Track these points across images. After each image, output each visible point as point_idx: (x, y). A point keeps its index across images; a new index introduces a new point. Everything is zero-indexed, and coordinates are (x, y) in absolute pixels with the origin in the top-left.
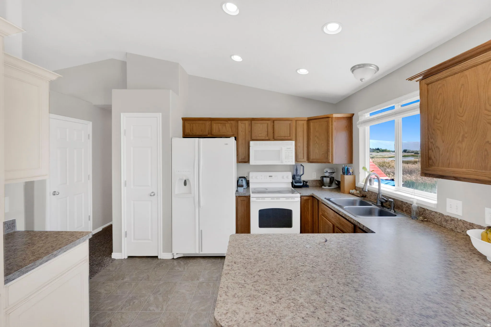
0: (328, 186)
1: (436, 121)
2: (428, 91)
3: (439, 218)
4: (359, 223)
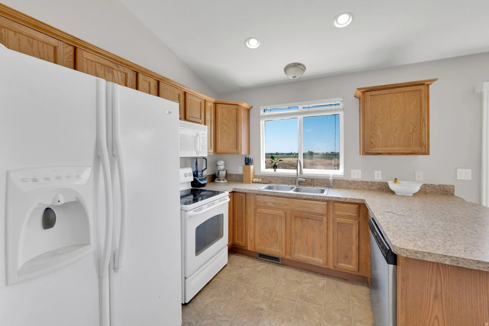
0: (223, 180)
1: (377, 119)
2: (371, 100)
3: (346, 183)
4: (338, 198)
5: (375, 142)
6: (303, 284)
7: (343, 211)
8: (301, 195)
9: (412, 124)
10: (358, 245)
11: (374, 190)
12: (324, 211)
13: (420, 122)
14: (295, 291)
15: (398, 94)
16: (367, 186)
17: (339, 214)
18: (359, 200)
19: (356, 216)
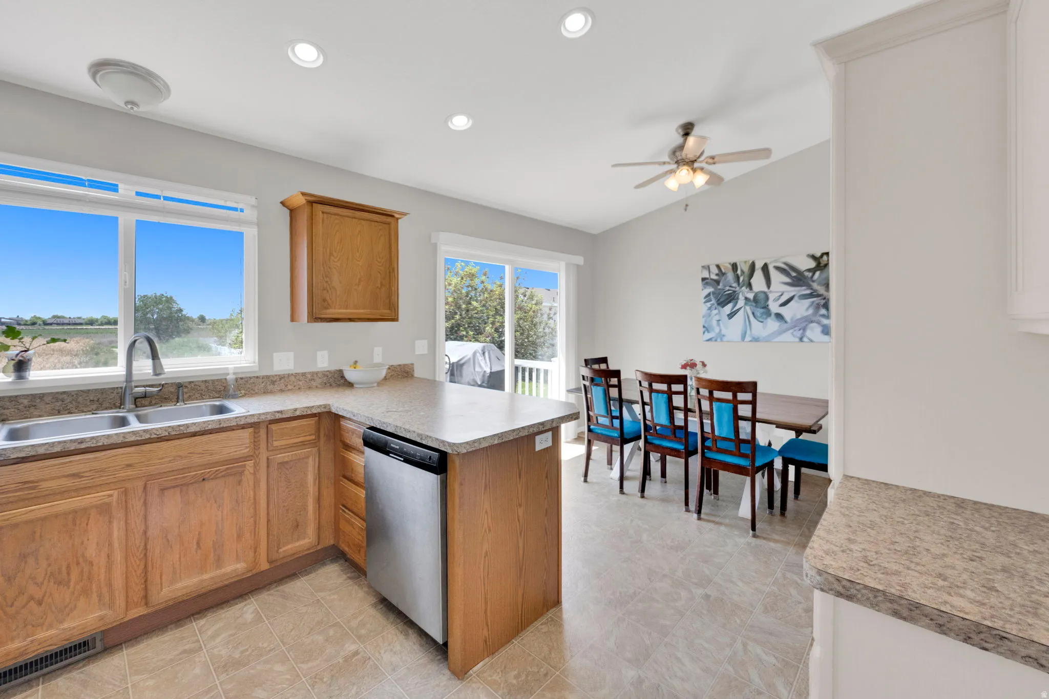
1: (332, 258)
2: (323, 221)
3: (263, 382)
4: (278, 412)
5: (331, 299)
6: (205, 645)
7: (290, 436)
8: (181, 428)
9: (380, 273)
10: (317, 494)
11: (317, 387)
12: (248, 450)
13: (390, 273)
14: (197, 671)
15: (363, 222)
16: (303, 382)
17: (281, 446)
18: (319, 408)
19: (314, 440)
